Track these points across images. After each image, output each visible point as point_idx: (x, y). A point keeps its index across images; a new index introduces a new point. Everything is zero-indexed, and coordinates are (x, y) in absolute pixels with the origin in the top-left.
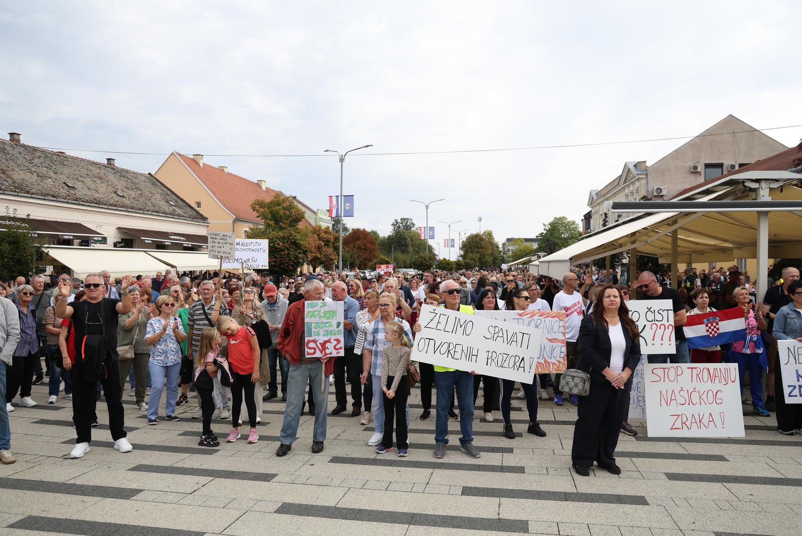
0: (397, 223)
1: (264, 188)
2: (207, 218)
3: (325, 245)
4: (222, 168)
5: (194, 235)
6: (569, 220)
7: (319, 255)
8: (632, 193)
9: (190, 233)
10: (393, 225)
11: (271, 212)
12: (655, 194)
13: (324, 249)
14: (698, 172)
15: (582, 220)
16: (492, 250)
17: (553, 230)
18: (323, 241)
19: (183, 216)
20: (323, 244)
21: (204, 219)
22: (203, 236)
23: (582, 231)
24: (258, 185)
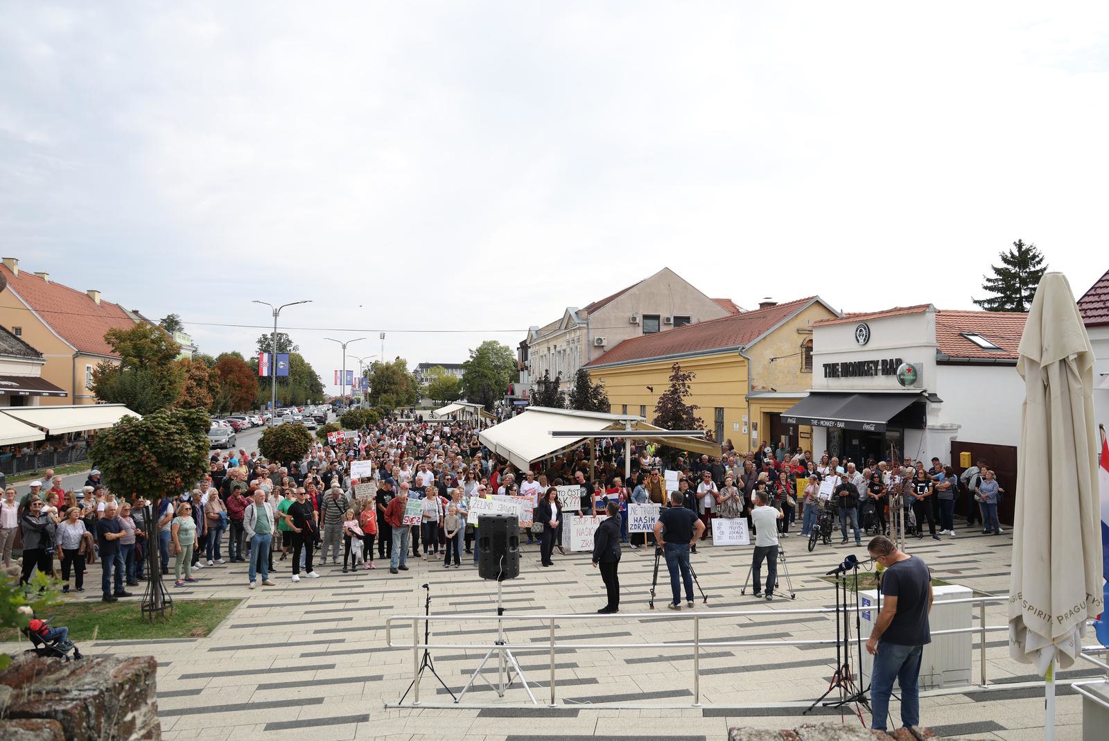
0: (266, 339)
1: (97, 301)
2: (41, 354)
3: (197, 385)
4: (42, 275)
5: (24, 377)
6: (502, 345)
7: (189, 399)
8: (573, 340)
9: (20, 375)
10: (260, 341)
11: (135, 347)
12: (596, 344)
13: (196, 391)
14: (636, 323)
15: (518, 348)
16: (407, 386)
17: (482, 358)
18: (195, 380)
19: (12, 353)
20: (195, 383)
21: (38, 354)
22: (36, 378)
23: (517, 359)
24: (89, 296)
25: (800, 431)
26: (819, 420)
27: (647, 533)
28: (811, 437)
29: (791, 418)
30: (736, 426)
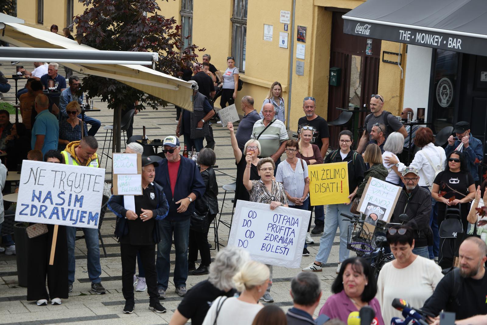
25: (383, 49)
26: (414, 32)
27: (61, 227)
28: (402, 63)
29: (363, 23)
30: (269, 32)
